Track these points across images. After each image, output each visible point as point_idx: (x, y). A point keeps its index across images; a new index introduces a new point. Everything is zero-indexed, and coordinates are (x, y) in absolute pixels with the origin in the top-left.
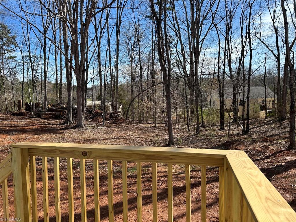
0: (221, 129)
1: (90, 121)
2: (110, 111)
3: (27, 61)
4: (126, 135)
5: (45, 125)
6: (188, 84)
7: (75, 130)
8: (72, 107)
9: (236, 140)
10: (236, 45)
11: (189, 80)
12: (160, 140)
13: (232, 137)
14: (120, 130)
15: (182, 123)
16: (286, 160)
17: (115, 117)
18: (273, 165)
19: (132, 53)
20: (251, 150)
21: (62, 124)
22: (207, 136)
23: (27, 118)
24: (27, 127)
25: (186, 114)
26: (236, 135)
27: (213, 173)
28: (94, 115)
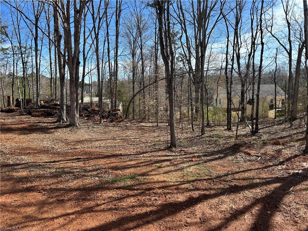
0: (227, 129)
1: (86, 120)
2: (109, 108)
3: (16, 52)
4: (125, 135)
5: (35, 123)
6: (193, 81)
7: (68, 129)
8: (65, 104)
9: (246, 143)
10: (246, 38)
11: (194, 76)
12: (162, 142)
13: (240, 138)
14: (118, 129)
15: (186, 122)
16: (302, 167)
17: (113, 116)
18: (289, 173)
19: (134, 47)
20: (262, 154)
21: (54, 122)
22: (213, 137)
23: (16, 116)
24: (14, 126)
25: (190, 113)
26: (244, 136)
27: (220, 183)
28: (91, 112)
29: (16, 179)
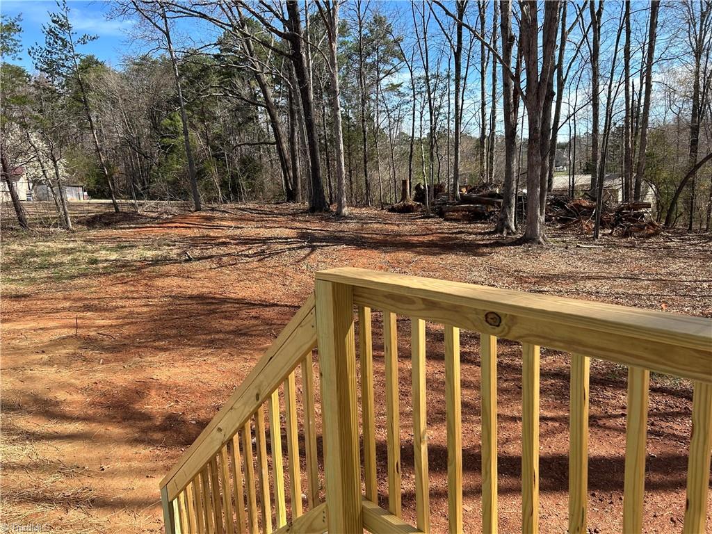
1: (560, 229)
2: (617, 202)
3: (421, 88)
4: (663, 271)
5: (452, 233)
7: (521, 249)
8: (515, 192)
14: (643, 255)
17: (630, 220)
21: (489, 233)
23: (417, 218)
24: (416, 238)
28: (570, 212)
29: (435, 335)
